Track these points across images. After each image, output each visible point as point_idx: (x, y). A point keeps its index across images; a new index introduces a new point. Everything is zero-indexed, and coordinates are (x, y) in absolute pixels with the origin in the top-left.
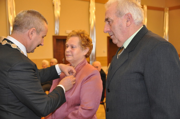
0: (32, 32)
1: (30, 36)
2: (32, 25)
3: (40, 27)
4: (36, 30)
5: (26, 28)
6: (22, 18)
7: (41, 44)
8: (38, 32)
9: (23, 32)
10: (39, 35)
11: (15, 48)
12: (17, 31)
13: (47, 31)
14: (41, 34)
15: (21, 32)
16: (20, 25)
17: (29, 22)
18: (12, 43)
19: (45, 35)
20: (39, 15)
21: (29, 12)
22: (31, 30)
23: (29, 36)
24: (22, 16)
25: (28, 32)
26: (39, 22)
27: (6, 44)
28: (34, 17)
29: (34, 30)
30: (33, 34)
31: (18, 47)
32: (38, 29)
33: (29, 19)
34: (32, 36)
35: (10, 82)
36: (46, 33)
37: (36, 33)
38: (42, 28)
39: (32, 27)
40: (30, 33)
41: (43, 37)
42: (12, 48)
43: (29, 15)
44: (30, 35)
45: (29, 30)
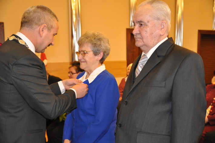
0: (42, 29)
1: (41, 33)
2: (42, 21)
3: (52, 24)
4: (47, 27)
5: (36, 24)
6: (31, 14)
7: (52, 43)
8: (49, 29)
9: (33, 28)
10: (50, 32)
11: (23, 44)
12: (27, 27)
13: (58, 28)
14: (53, 31)
15: (31, 28)
16: (30, 21)
17: (40, 17)
18: (20, 39)
19: (56, 33)
20: (50, 11)
21: (38, 7)
22: (42, 27)
23: (39, 32)
24: (31, 11)
25: (38, 28)
26: (50, 19)
27: (14, 39)
28: (44, 12)
29: (45, 26)
30: (44, 31)
31: (26, 43)
32: (50, 25)
33: (39, 14)
34: (43, 33)
35: (14, 77)
36: (57, 31)
37: (47, 30)
38: (53, 25)
39: (43, 24)
40: (41, 30)
41: (54, 35)
42: (19, 43)
43: (39, 10)
44: (41, 31)
45: (40, 27)
